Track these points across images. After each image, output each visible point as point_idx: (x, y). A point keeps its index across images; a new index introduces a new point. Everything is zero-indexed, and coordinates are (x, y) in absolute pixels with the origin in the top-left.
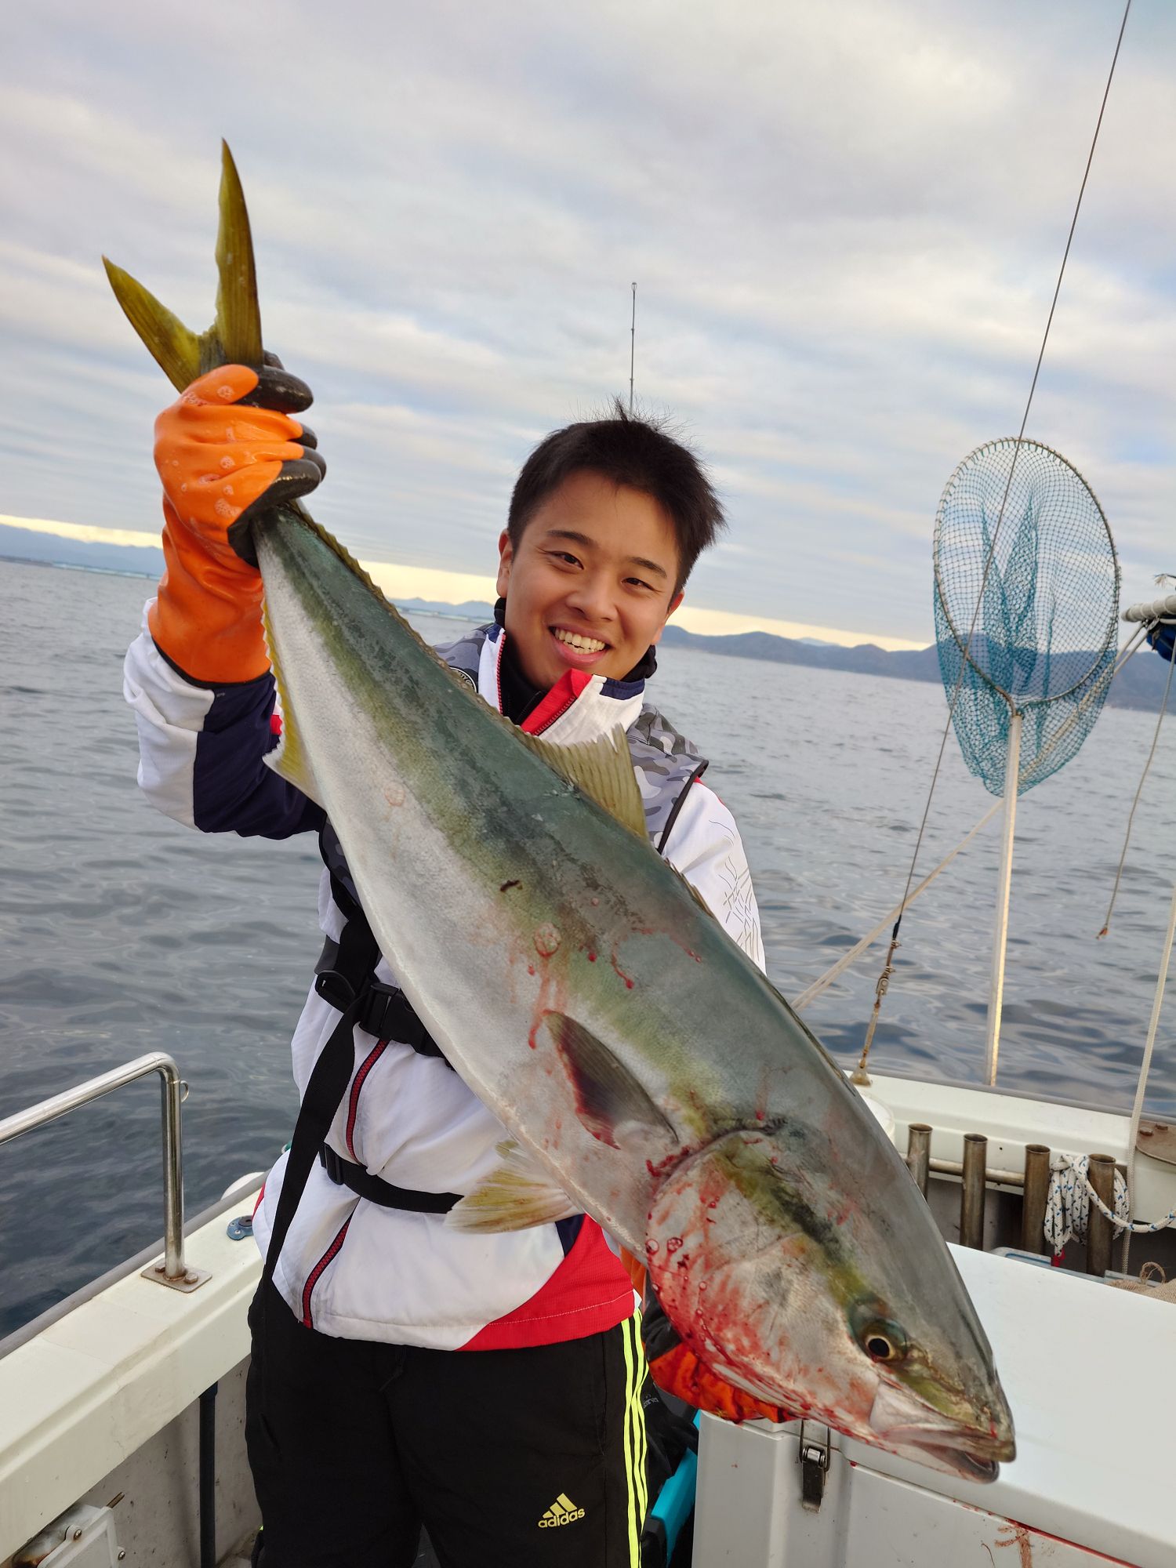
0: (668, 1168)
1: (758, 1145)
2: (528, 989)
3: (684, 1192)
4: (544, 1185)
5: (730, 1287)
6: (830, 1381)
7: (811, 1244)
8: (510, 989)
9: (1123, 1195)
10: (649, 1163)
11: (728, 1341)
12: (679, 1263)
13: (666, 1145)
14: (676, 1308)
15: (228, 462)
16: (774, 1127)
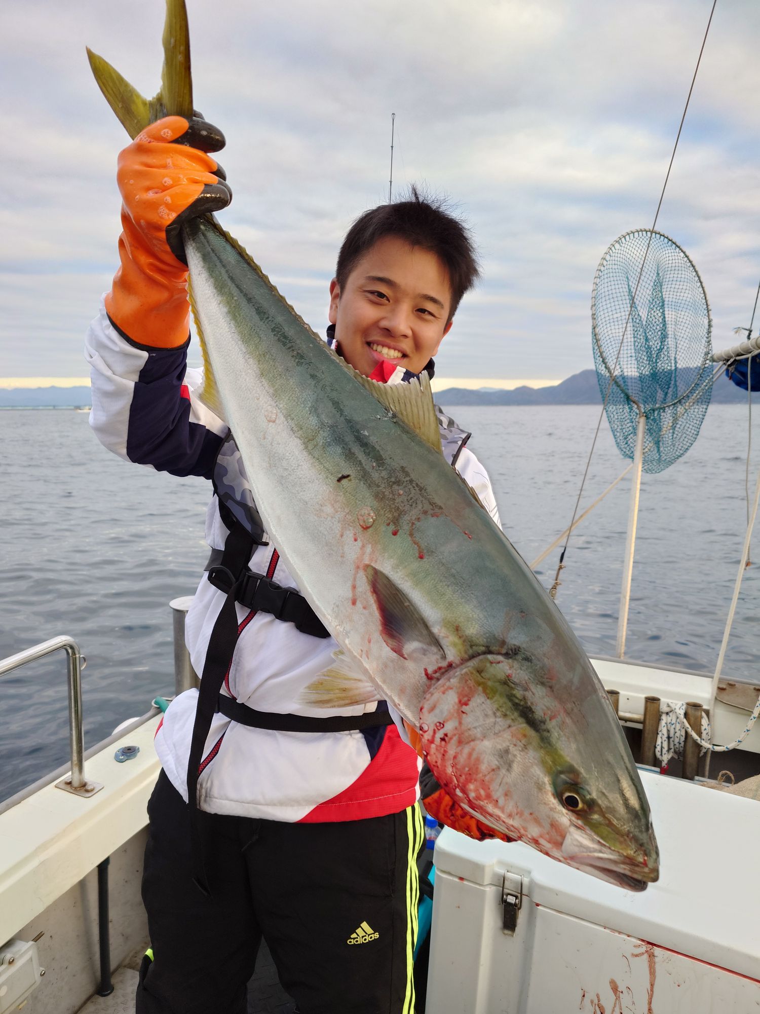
0: (437, 675)
1: (500, 665)
2: (353, 550)
3: (447, 693)
4: (360, 680)
5: (474, 756)
6: (537, 821)
7: (531, 733)
8: (340, 548)
9: (707, 728)
10: (426, 670)
11: (471, 790)
12: (441, 738)
13: (438, 659)
14: (438, 767)
15: (168, 181)
16: (512, 653)
